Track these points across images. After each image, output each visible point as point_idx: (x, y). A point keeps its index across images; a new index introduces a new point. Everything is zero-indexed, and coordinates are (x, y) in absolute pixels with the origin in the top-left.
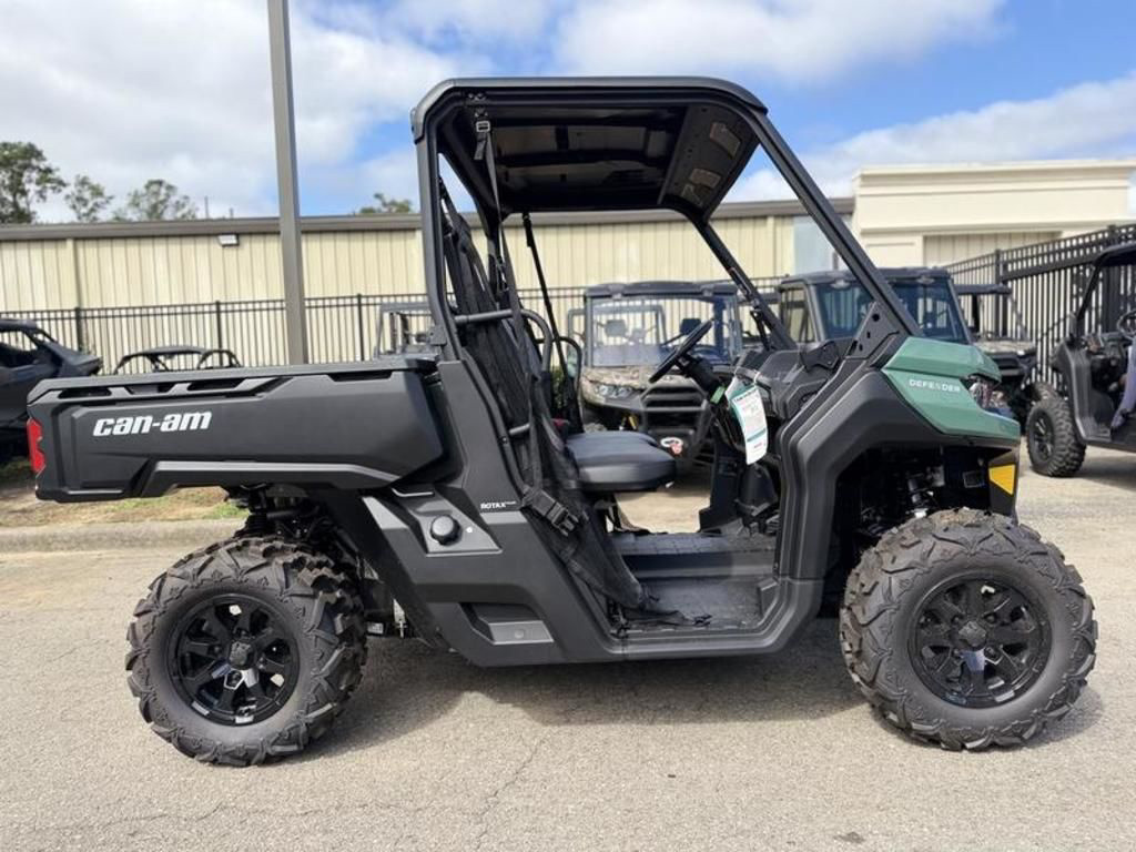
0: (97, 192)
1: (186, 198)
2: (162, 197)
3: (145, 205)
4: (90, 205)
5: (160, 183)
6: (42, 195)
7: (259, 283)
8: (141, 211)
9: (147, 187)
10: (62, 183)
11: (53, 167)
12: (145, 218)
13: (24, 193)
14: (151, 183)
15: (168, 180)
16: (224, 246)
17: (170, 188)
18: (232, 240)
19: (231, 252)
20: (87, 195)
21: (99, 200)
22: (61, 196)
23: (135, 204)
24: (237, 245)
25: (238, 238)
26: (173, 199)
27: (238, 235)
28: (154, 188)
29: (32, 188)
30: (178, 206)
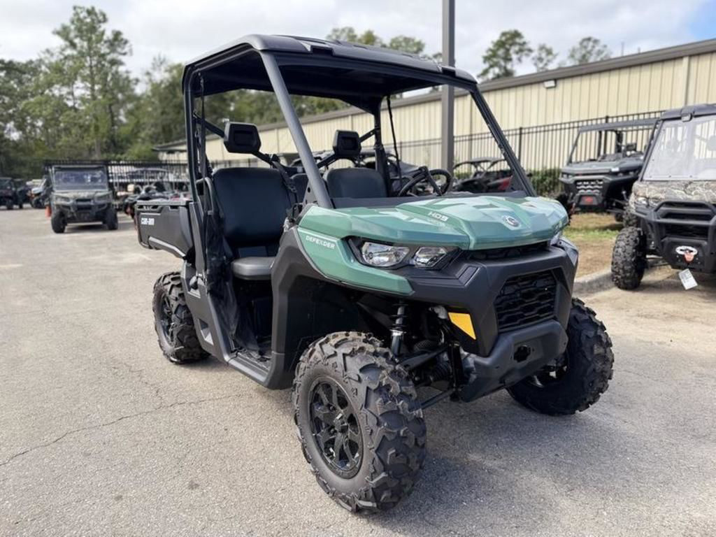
0: (549, 52)
1: (605, 46)
2: (589, 48)
3: (578, 56)
4: (545, 62)
5: (589, 39)
6: (520, 60)
7: (566, 111)
8: (575, 60)
9: (581, 44)
10: (530, 50)
11: (527, 41)
12: (577, 63)
13: (510, 60)
14: (584, 40)
15: (595, 36)
16: (548, 88)
17: (596, 41)
18: (552, 83)
19: (551, 92)
20: (544, 55)
21: (550, 57)
22: (530, 58)
23: (572, 56)
24: (555, 87)
25: (556, 83)
26: (597, 48)
27: (556, 80)
28: (585, 43)
29: (514, 57)
30: (600, 52)
